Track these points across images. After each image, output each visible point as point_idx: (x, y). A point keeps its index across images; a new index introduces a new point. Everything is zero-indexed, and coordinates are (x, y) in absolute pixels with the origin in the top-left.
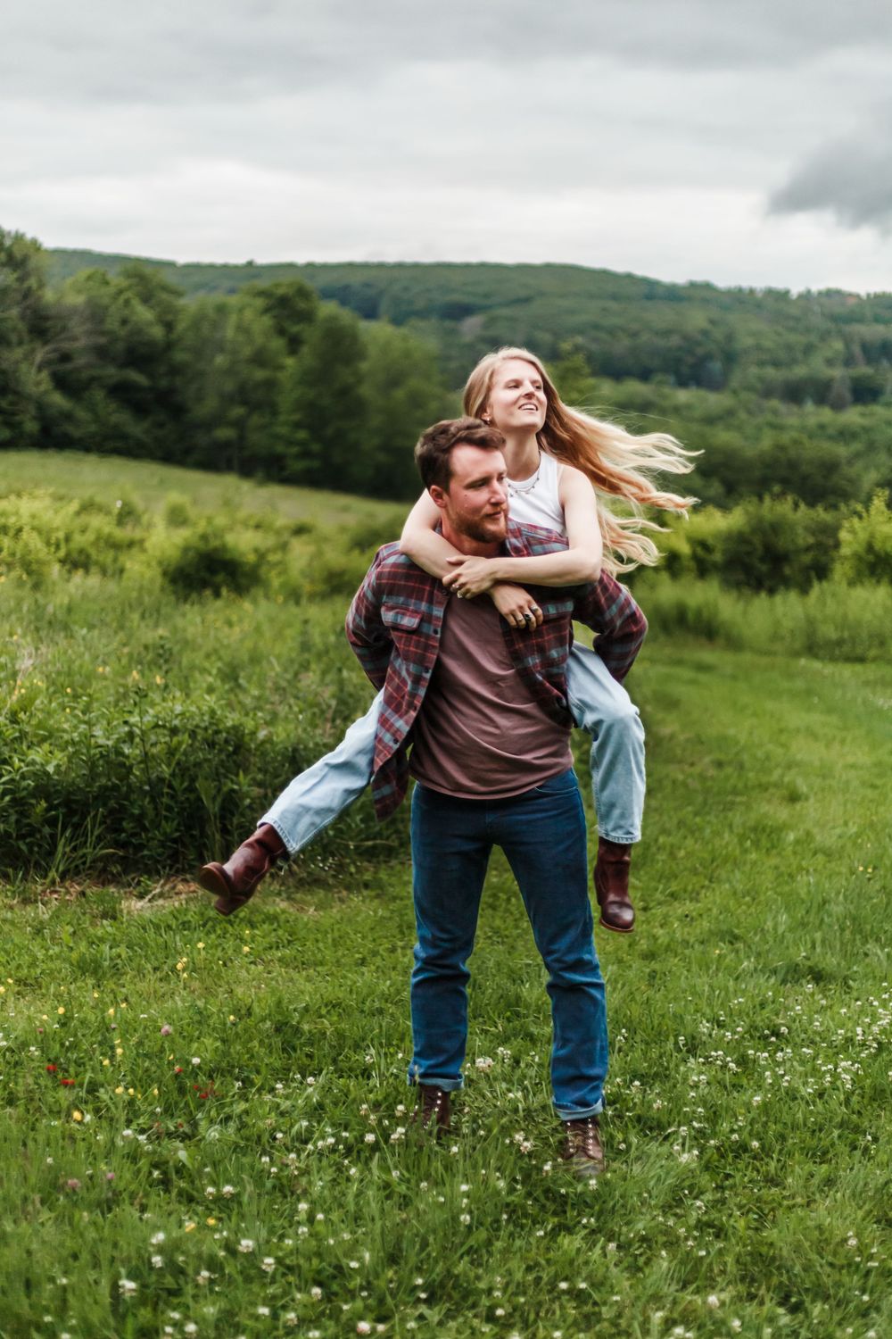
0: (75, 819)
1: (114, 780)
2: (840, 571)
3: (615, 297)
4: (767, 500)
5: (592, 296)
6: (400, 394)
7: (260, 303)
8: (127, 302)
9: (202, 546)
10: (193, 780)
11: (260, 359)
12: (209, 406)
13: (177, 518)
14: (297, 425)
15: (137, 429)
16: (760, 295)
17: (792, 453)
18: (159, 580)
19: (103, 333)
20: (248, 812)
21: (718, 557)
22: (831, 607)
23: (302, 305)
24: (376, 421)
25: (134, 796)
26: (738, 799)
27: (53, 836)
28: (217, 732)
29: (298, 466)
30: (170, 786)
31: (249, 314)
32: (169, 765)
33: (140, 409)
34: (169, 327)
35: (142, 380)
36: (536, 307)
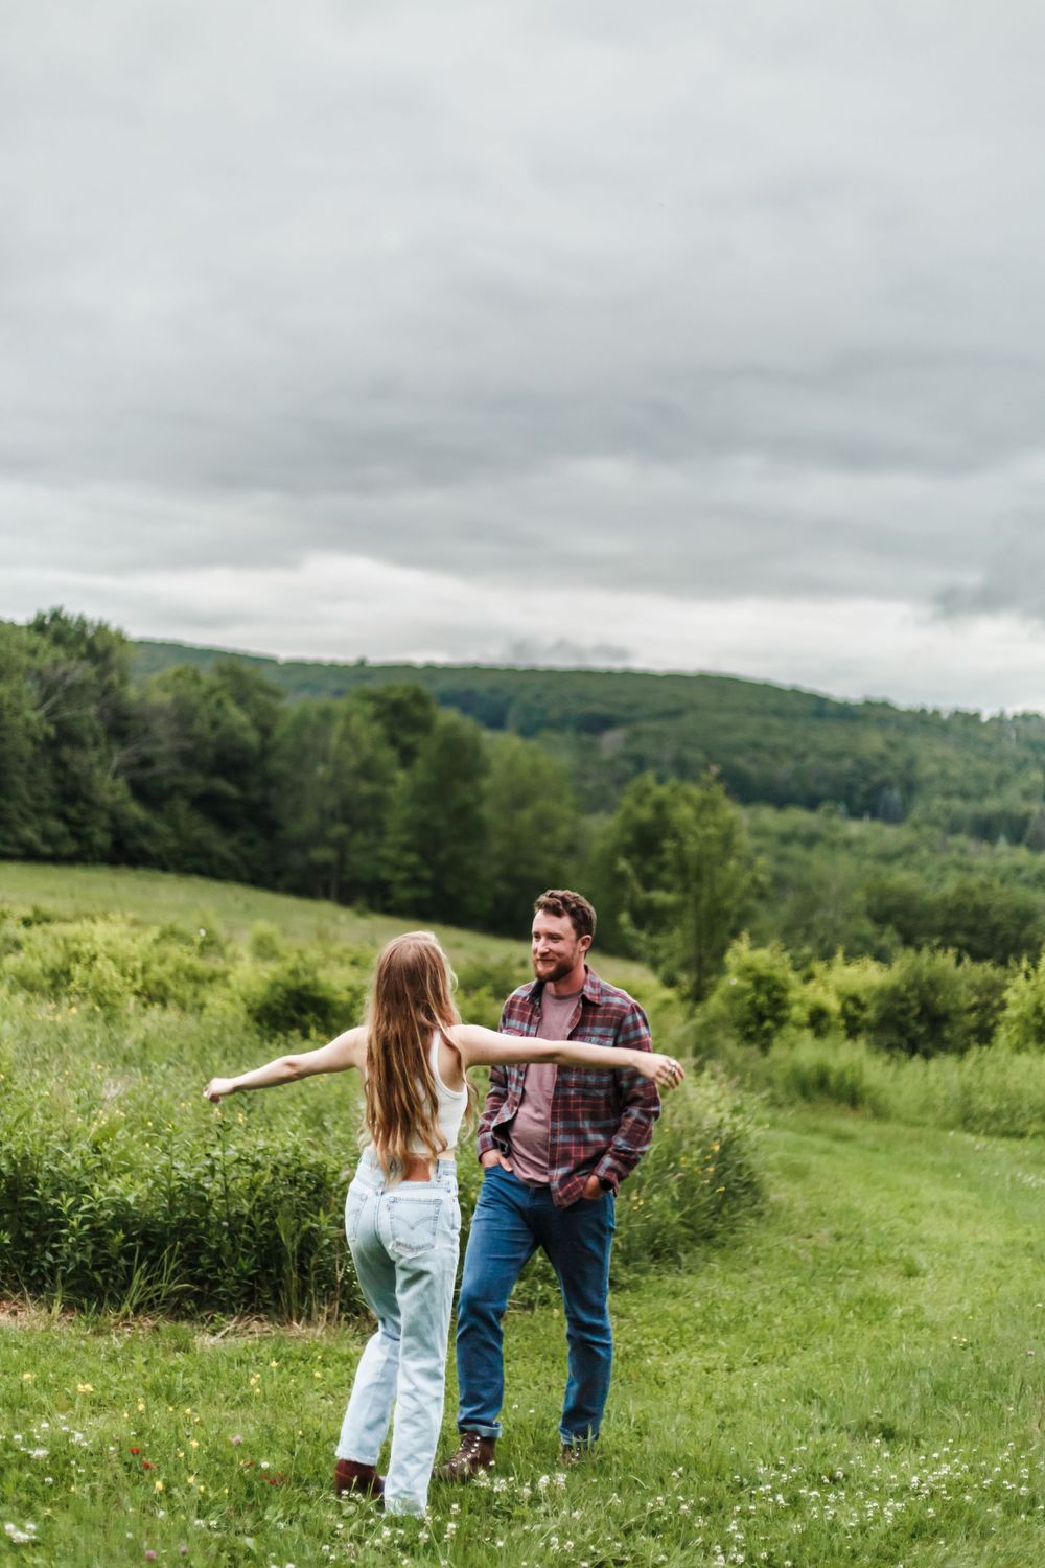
0: (152, 1253)
1: (193, 1213)
2: (1004, 1036)
3: (778, 713)
4: (925, 951)
5: (751, 711)
6: (526, 816)
7: (369, 708)
8: (220, 703)
9: (292, 983)
10: (273, 1216)
11: (367, 771)
12: (306, 823)
13: (264, 949)
14: (407, 848)
15: (222, 846)
16: (945, 716)
17: (980, 899)
18: (243, 1017)
19: (189, 737)
20: (326, 1252)
21: (870, 1015)
22: (990, 1075)
23: (417, 712)
24: (497, 845)
25: (212, 1231)
26: (852, 1272)
27: (129, 1269)
28: (300, 1169)
29: (404, 894)
30: (249, 1223)
31: (356, 720)
32: (249, 1200)
33: (227, 824)
34: (266, 731)
35: (232, 790)
36: (688, 722)
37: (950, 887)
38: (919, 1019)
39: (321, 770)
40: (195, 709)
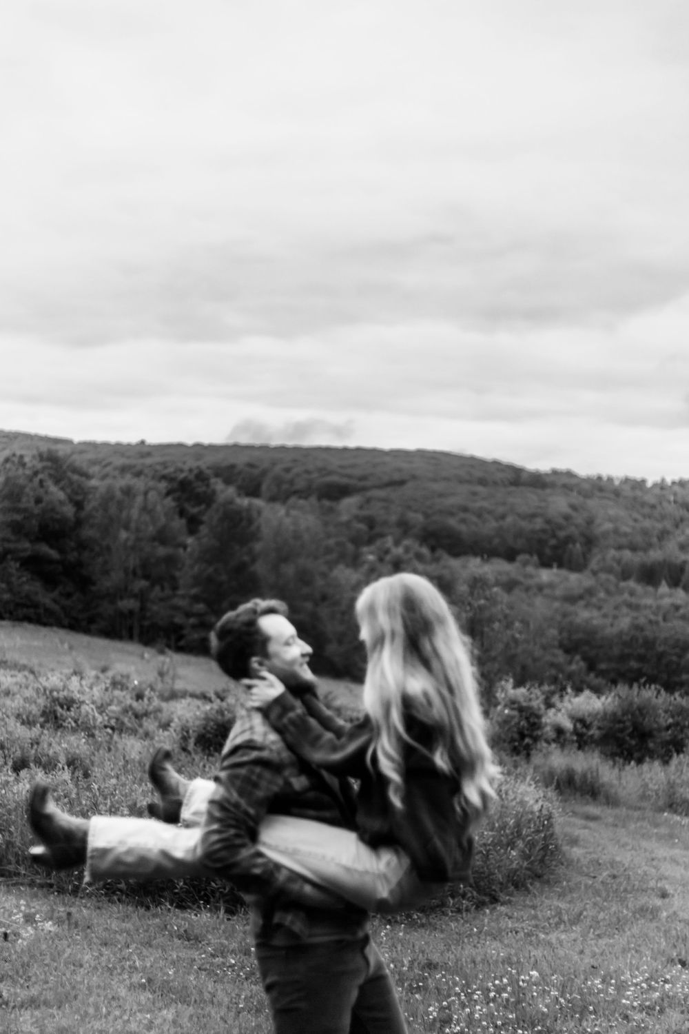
3: (482, 482)
5: (461, 481)
6: (290, 570)
7: (163, 486)
8: (42, 483)
11: (162, 537)
12: (114, 580)
14: (196, 599)
15: (46, 599)
16: (617, 483)
19: (17, 511)
21: (594, 732)
23: (201, 489)
31: (152, 496)
33: (50, 581)
34: (79, 505)
35: (54, 554)
36: (408, 489)
38: (631, 736)
39: (123, 535)
40: (22, 488)
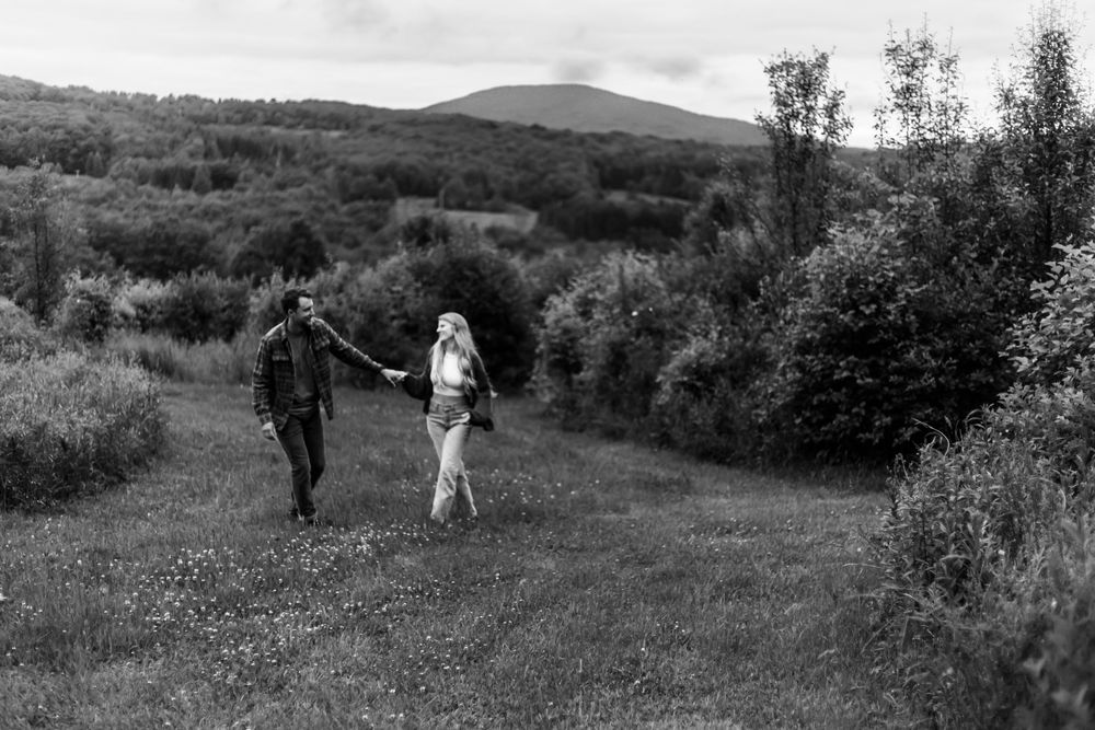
37: (147, 222)
